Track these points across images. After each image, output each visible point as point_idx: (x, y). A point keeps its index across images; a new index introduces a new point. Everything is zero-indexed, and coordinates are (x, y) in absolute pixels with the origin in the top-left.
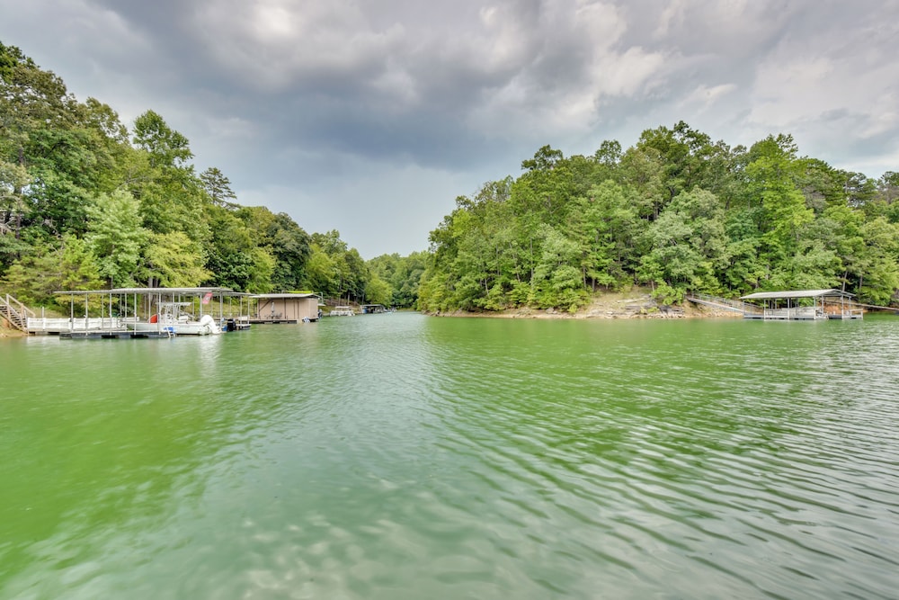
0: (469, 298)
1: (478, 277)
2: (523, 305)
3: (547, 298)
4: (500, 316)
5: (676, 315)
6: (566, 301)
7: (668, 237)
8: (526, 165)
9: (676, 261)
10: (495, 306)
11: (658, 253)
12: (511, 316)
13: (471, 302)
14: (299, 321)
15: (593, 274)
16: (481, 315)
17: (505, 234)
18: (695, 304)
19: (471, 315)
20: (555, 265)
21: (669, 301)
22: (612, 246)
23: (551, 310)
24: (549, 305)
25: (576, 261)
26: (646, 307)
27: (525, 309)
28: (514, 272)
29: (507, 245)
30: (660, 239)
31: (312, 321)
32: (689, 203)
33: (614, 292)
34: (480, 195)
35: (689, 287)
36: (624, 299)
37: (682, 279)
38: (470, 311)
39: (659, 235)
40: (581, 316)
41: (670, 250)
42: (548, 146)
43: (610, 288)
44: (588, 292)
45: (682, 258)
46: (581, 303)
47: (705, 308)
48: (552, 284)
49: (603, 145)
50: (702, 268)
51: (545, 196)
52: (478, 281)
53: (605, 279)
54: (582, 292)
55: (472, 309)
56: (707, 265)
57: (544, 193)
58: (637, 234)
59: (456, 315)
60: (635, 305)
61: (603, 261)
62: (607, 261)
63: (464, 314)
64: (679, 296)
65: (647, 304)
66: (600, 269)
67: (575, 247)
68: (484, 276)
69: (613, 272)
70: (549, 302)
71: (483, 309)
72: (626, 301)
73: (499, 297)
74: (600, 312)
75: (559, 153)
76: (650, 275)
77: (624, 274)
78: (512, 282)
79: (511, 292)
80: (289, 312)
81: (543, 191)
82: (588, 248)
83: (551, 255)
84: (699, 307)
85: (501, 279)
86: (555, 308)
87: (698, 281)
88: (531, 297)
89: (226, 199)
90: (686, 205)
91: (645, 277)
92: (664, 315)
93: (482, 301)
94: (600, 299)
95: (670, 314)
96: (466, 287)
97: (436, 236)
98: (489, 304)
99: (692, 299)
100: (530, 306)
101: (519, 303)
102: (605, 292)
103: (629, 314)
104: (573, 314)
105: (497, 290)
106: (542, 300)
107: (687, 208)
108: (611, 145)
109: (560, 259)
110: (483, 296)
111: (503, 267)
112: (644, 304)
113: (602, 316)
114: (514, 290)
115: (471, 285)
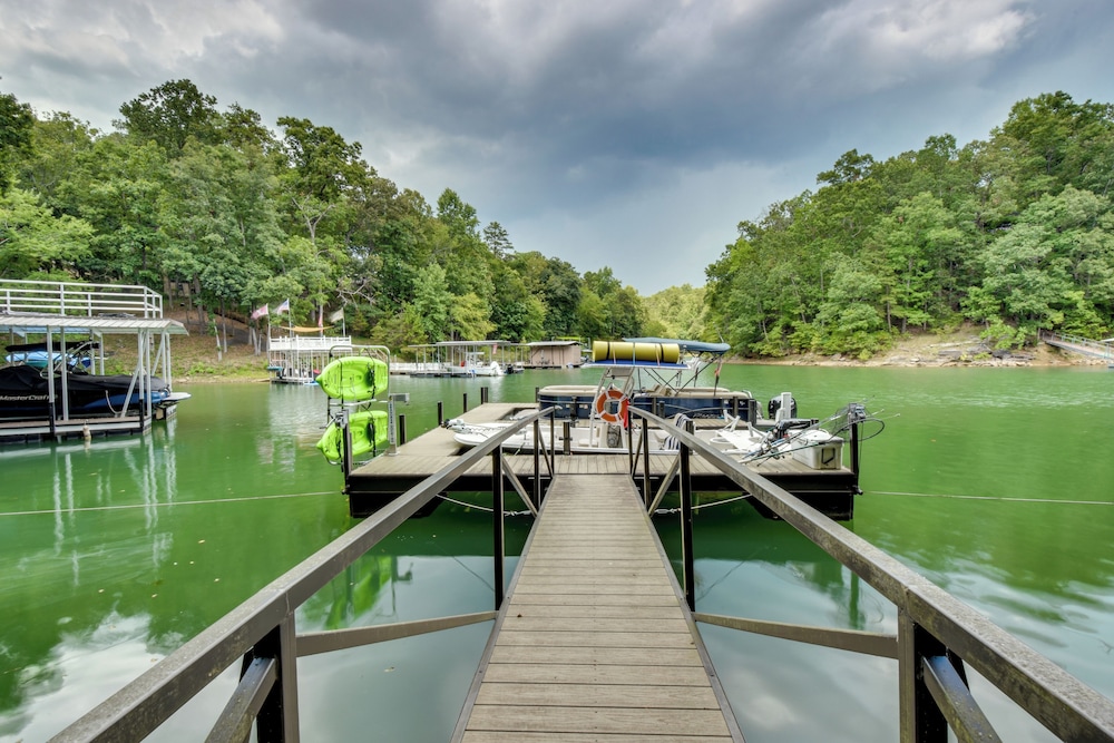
0: (745, 343)
1: (754, 318)
2: (807, 350)
3: (833, 342)
4: (780, 363)
5: (1012, 363)
6: (855, 346)
7: (1007, 261)
8: (823, 177)
9: (1017, 292)
10: (774, 352)
11: (991, 283)
12: (791, 363)
13: (746, 346)
14: (564, 367)
15: (898, 312)
16: (758, 362)
17: (783, 269)
18: (1056, 349)
19: (748, 362)
20: (845, 303)
21: (1004, 344)
22: (929, 275)
23: (838, 356)
24: (835, 351)
25: (873, 298)
26: (973, 353)
27: (810, 355)
28: (796, 312)
29: (787, 282)
30: (993, 265)
31: (576, 366)
32: (1052, 212)
33: (930, 334)
34: (766, 219)
35: (1042, 325)
36: (941, 342)
37: (1029, 316)
38: (747, 357)
39: (992, 260)
40: (875, 363)
41: (1009, 278)
42: (855, 151)
43: (924, 329)
44: (893, 334)
45: (1026, 288)
46: (877, 348)
47: (1074, 354)
48: (839, 325)
49: (928, 142)
50: (1068, 299)
51: (837, 219)
52: (754, 323)
53: (917, 317)
54: (883, 335)
55: (749, 355)
56: (1077, 296)
57: (837, 215)
58: (972, 258)
59: (730, 362)
60: (954, 350)
61: (916, 294)
62: (920, 295)
63: (740, 361)
64: (1021, 338)
65: (975, 349)
66: (911, 305)
67: (873, 282)
68: (759, 317)
69: (931, 308)
70: (834, 347)
71: (759, 356)
72: (943, 345)
73: (778, 341)
74: (901, 359)
75: (868, 158)
76: (980, 312)
77: (948, 310)
78: (793, 324)
79: (792, 336)
80: (556, 359)
81: (836, 212)
82: (891, 281)
83: (838, 292)
84: (1062, 352)
85: (783, 320)
86: (844, 354)
87: (1058, 317)
88: (815, 341)
89: (506, 251)
90: (1046, 214)
91: (974, 313)
92: (996, 363)
93: (758, 346)
94: (907, 343)
95: (1004, 362)
96: (739, 331)
97: (712, 271)
98: (766, 348)
99: (1052, 341)
100: (815, 352)
101: (803, 349)
102: (915, 334)
103: (941, 361)
104: (864, 361)
105: (776, 332)
106: (827, 343)
107: (1048, 219)
108: (942, 140)
109: (850, 296)
110: (761, 340)
111: (784, 306)
112: (969, 349)
113: (903, 364)
114: (796, 334)
115: (745, 329)
